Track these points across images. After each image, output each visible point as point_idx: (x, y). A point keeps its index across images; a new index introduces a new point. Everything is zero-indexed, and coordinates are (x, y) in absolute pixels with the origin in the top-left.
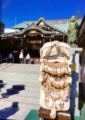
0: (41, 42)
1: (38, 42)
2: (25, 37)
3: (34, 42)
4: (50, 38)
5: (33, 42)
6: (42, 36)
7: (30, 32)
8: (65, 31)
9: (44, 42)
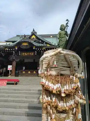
0: (32, 54)
1: (30, 54)
2: (17, 49)
4: (42, 50)
5: (25, 54)
7: (22, 44)
8: (55, 44)
9: (36, 54)
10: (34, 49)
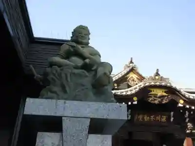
2: (136, 103)
3: (146, 118)
5: (143, 119)
6: (181, 103)
7: (151, 91)
9: (172, 119)
10: (180, 105)
